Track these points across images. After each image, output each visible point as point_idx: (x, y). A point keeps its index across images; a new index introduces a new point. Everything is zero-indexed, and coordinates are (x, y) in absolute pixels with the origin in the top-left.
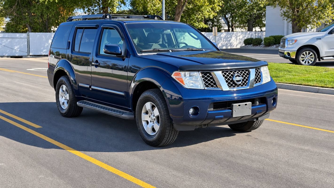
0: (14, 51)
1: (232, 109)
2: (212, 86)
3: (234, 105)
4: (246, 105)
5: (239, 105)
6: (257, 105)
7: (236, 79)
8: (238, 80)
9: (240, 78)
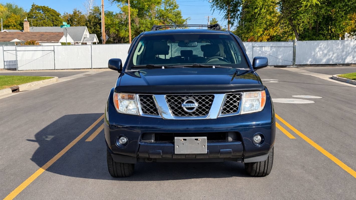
0: (278, 60)
1: (173, 143)
2: (152, 112)
3: (176, 138)
4: (197, 140)
5: (184, 140)
6: (229, 141)
7: (185, 106)
8: (189, 107)
9: (193, 104)
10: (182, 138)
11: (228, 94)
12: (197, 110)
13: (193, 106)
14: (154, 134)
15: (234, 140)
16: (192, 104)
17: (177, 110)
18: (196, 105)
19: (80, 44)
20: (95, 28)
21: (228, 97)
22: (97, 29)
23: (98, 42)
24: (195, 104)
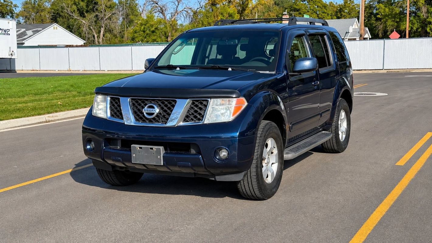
3: (132, 145)
4: (152, 149)
5: (140, 148)
6: (192, 154)
7: (145, 110)
8: (149, 112)
9: (153, 110)
10: (137, 146)
11: (193, 100)
12: (157, 116)
13: (152, 112)
14: (120, 140)
15: (197, 153)
16: (151, 110)
17: (138, 115)
18: (157, 110)
19: (347, 40)
20: (368, 20)
21: (193, 103)
22: (372, 21)
23: (371, 37)
24: (155, 110)
